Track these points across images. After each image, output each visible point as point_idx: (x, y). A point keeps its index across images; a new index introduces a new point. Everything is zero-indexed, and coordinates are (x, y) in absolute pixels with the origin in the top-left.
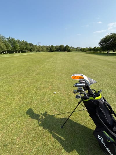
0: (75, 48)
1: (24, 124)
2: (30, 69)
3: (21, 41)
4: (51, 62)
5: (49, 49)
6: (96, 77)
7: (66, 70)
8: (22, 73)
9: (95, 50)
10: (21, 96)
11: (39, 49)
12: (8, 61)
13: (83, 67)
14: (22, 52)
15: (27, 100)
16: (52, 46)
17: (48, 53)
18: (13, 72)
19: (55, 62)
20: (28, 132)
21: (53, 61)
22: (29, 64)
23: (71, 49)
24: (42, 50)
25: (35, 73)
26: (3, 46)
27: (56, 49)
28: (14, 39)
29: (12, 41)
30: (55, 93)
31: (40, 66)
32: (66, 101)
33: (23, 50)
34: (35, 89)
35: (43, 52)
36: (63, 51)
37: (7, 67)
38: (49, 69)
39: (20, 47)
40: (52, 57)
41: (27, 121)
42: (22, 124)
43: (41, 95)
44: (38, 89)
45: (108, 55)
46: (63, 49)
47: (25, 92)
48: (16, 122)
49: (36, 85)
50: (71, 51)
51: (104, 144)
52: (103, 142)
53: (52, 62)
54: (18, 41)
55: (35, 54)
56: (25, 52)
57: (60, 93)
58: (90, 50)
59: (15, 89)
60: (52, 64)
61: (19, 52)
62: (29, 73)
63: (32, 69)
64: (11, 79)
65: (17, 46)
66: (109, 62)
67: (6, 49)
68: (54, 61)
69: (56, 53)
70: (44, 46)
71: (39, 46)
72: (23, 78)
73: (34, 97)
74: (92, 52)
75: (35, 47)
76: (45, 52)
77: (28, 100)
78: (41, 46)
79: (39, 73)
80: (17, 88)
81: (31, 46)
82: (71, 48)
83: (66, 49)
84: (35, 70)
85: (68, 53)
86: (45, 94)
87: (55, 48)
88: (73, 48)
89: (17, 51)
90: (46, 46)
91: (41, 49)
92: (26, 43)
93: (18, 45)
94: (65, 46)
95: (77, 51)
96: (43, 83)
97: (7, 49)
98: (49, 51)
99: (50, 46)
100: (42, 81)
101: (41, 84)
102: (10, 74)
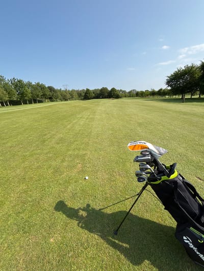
0: (127, 92)
1: (21, 247)
2: (47, 133)
3: (33, 83)
4: (84, 118)
5: (83, 94)
6: (162, 143)
7: (111, 132)
8: (31, 141)
9: (161, 93)
10: (23, 187)
11: (65, 96)
12: (9, 118)
13: (140, 124)
14: (35, 102)
15: (34, 195)
16: (88, 90)
17: (82, 101)
18: (15, 140)
19: (91, 118)
20: (26, 266)
21: (89, 116)
22: (46, 123)
23: (120, 94)
24: (71, 97)
25: (54, 141)
26: (3, 93)
27: (95, 95)
28: (22, 81)
29: (19, 85)
30: (87, 178)
31: (65, 127)
32: (106, 194)
33: (38, 99)
34: (50, 171)
35: (72, 101)
36: (107, 98)
37: (6, 131)
38: (80, 130)
39: (32, 93)
40: (87, 109)
41: (28, 240)
42: (18, 249)
43: (60, 184)
44: (57, 171)
45: (183, 102)
46: (106, 94)
47: (31, 178)
48: (6, 245)
49: (54, 163)
50: (121, 97)
51: (195, 249)
52: (192, 247)
53: (87, 119)
54: (29, 84)
55: (58, 105)
56: (40, 102)
57: (97, 178)
58: (153, 93)
59: (14, 174)
60: (87, 122)
61: (30, 103)
62: (44, 141)
63: (49, 133)
64: (9, 153)
65: (27, 92)
66: (185, 114)
67: (7, 99)
68: (91, 116)
69: (95, 102)
70: (73, 91)
71: (66, 91)
72: (32, 151)
73: (48, 188)
74: (156, 97)
75: (59, 93)
76: (75, 101)
77: (36, 195)
78: (69, 91)
79: (61, 140)
80: (18, 171)
81: (51, 91)
82: (121, 92)
83: (112, 94)
84: (54, 135)
85: (115, 101)
86: (68, 182)
87: (94, 93)
88: (124, 92)
89: (26, 100)
90: (77, 91)
91: (68, 96)
92: (42, 87)
93: (29, 90)
94: (110, 89)
95: (130, 97)
96: (66, 159)
97: (10, 98)
98: (83, 98)
99: (84, 90)
100: (66, 156)
101: (63, 161)
102: (9, 144)
